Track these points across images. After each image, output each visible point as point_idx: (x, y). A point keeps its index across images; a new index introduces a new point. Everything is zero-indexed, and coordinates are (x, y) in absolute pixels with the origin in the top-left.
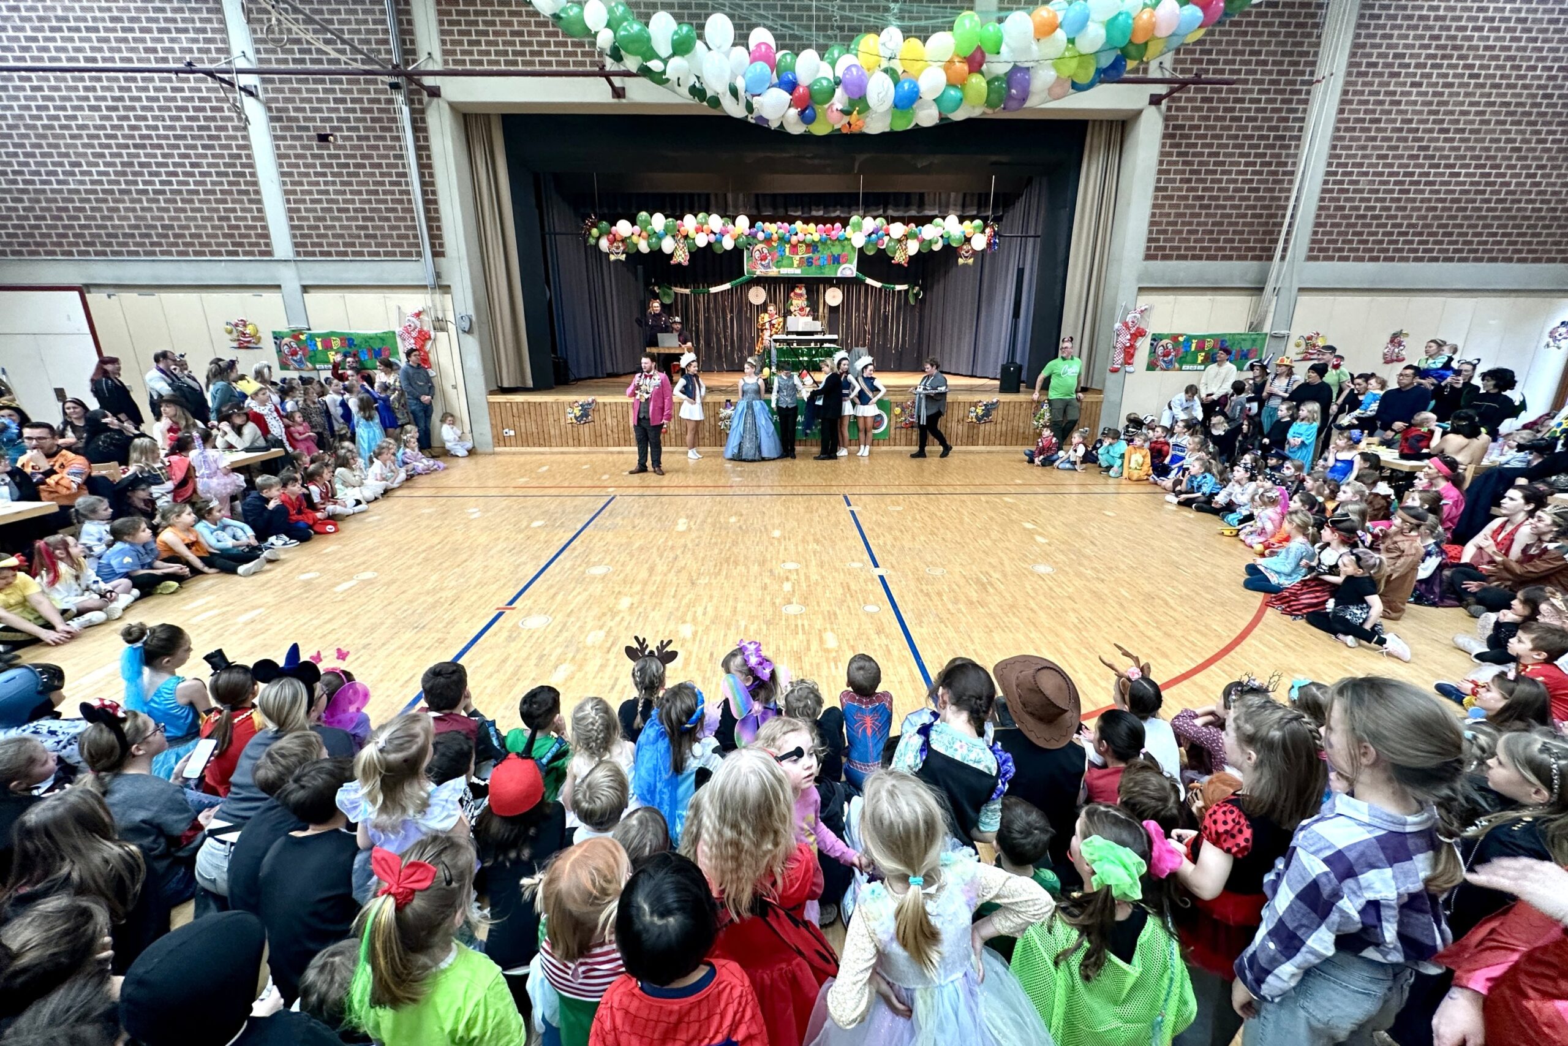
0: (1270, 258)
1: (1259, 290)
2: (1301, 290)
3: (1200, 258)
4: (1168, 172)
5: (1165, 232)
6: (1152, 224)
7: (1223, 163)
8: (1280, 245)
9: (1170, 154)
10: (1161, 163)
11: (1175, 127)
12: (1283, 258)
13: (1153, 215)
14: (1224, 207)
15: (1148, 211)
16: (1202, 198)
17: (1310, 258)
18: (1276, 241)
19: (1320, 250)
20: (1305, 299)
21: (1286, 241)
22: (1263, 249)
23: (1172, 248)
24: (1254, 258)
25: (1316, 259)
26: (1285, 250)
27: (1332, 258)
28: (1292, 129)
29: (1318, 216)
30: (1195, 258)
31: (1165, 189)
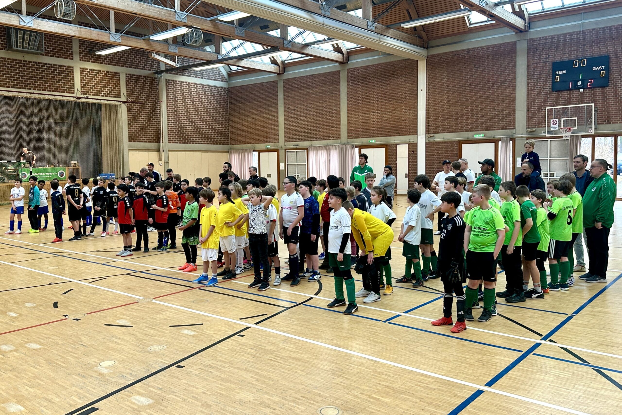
0: (160, 142)
1: (159, 150)
2: (169, 150)
3: (142, 142)
4: (130, 120)
5: (133, 135)
6: (129, 133)
7: (143, 119)
8: (161, 139)
9: (130, 116)
10: (128, 118)
11: (130, 109)
12: (162, 142)
13: (129, 130)
14: (146, 129)
15: (127, 130)
16: (140, 127)
17: (169, 142)
18: (160, 138)
19: (171, 140)
20: (170, 153)
21: (162, 138)
22: (157, 140)
23: (135, 139)
24: (156, 142)
25: (170, 143)
26: (162, 140)
27: (174, 143)
28: (158, 111)
29: (168, 132)
30: (141, 142)
31: (131, 124)
